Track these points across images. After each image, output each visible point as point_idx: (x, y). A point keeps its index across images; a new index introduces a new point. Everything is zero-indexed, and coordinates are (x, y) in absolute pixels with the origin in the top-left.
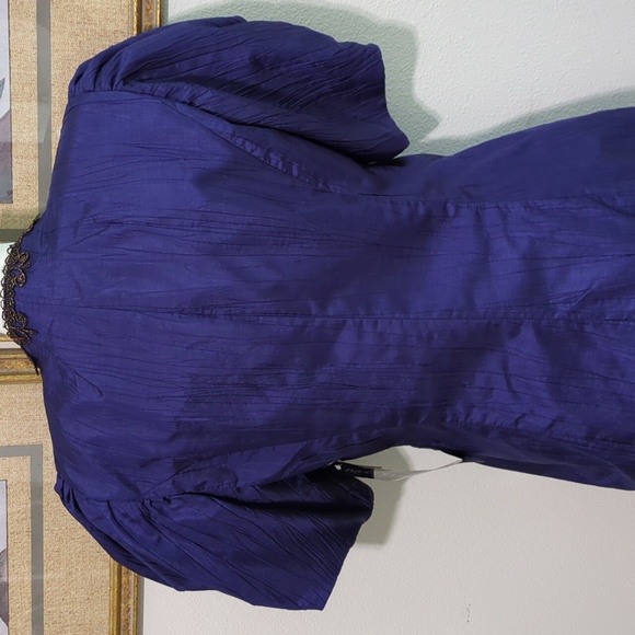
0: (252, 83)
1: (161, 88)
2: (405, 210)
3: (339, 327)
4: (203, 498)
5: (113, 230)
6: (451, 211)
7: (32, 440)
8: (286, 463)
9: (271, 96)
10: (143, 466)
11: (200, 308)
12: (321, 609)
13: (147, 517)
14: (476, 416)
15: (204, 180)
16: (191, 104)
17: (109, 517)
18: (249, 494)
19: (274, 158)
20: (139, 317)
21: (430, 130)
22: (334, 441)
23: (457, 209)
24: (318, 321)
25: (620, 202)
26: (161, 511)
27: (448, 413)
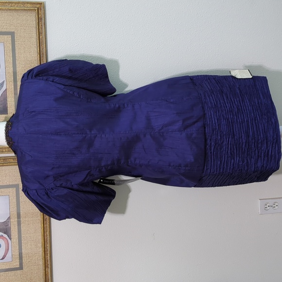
0: (70, 76)
1: (45, 78)
2: (113, 106)
3: (95, 137)
4: (62, 188)
5: (33, 113)
6: (126, 106)
7: (16, 183)
8: (84, 177)
9: (76, 79)
10: (45, 179)
11: (57, 133)
12: (100, 224)
13: (47, 194)
14: (137, 161)
15: (56, 100)
16: (53, 81)
17: (36, 194)
18: (75, 187)
19: (76, 94)
20: (41, 136)
21: (125, 88)
22: (97, 170)
23: (127, 105)
24: (89, 136)
25: (172, 101)
26: (51, 192)
27: (129, 161)
